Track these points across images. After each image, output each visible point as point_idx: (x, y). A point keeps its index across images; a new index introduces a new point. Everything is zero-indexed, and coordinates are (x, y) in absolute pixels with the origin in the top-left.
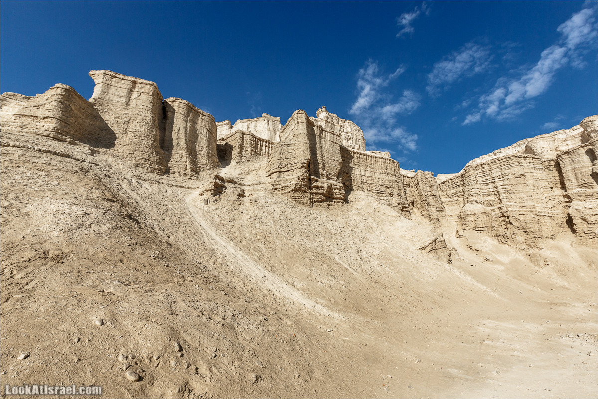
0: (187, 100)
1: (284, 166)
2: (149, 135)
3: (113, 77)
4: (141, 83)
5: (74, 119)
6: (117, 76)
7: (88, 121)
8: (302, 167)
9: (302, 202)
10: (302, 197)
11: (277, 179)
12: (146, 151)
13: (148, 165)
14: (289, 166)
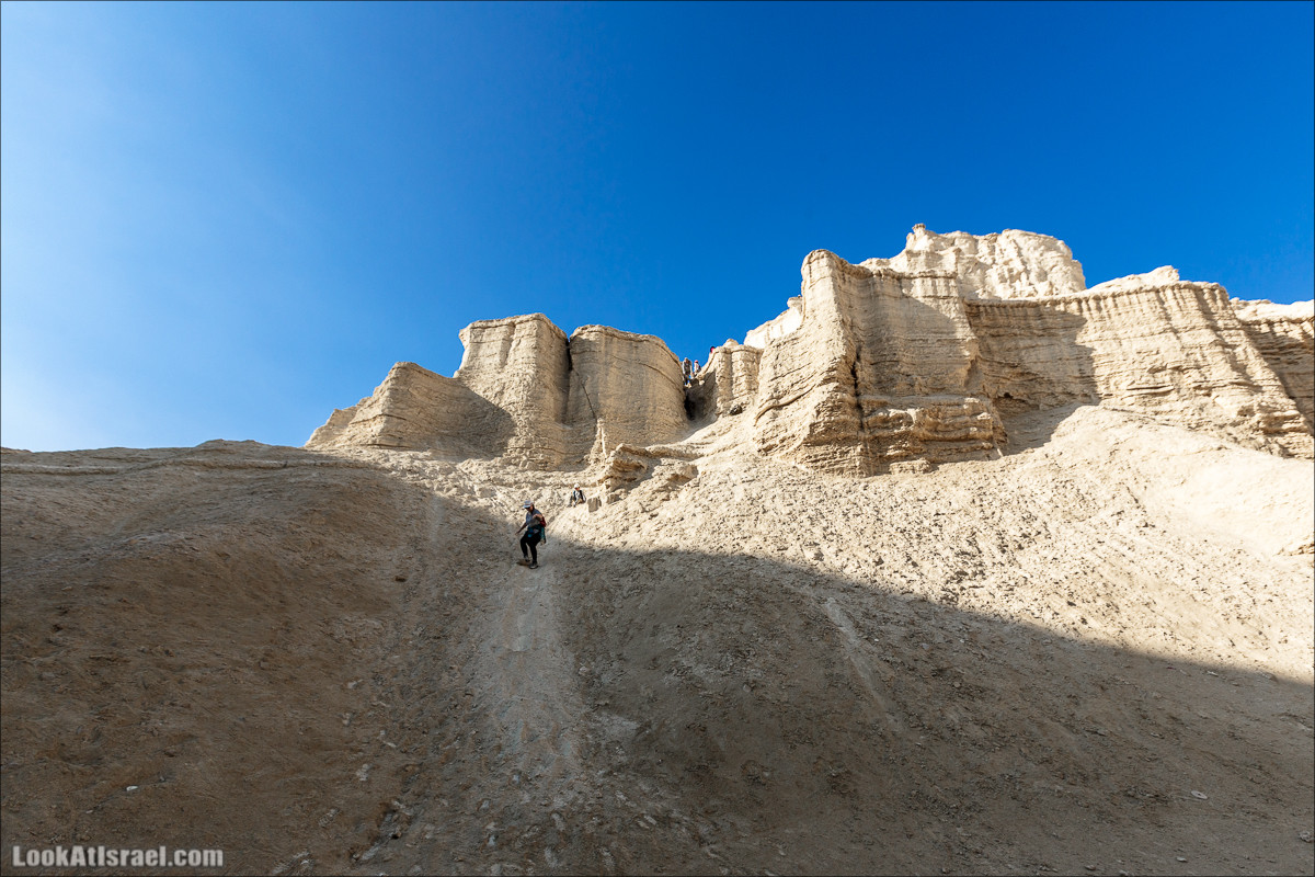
0: (601, 324)
1: (786, 393)
2: (532, 406)
3: (484, 328)
4: (521, 322)
5: (415, 411)
6: (490, 324)
7: (444, 409)
8: (826, 381)
9: (836, 467)
10: (838, 455)
11: (770, 425)
12: (524, 433)
13: (524, 458)
14: (796, 387)
